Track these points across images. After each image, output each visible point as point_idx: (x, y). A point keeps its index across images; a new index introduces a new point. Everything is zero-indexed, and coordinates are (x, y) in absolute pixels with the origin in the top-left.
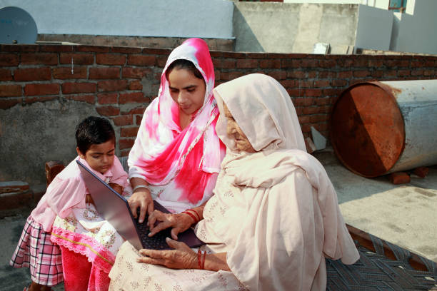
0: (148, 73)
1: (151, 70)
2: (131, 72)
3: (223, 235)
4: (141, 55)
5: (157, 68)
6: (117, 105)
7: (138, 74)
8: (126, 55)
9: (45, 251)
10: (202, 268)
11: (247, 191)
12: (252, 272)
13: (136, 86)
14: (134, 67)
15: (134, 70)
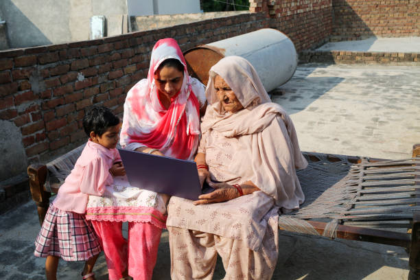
0: (33, 71)
1: (35, 69)
2: (20, 74)
3: (237, 172)
4: (24, 56)
5: (39, 66)
6: (14, 107)
7: (26, 75)
8: (12, 59)
9: (76, 234)
10: (242, 194)
11: (244, 138)
12: (272, 186)
13: (26, 86)
14: (21, 69)
15: (22, 72)
